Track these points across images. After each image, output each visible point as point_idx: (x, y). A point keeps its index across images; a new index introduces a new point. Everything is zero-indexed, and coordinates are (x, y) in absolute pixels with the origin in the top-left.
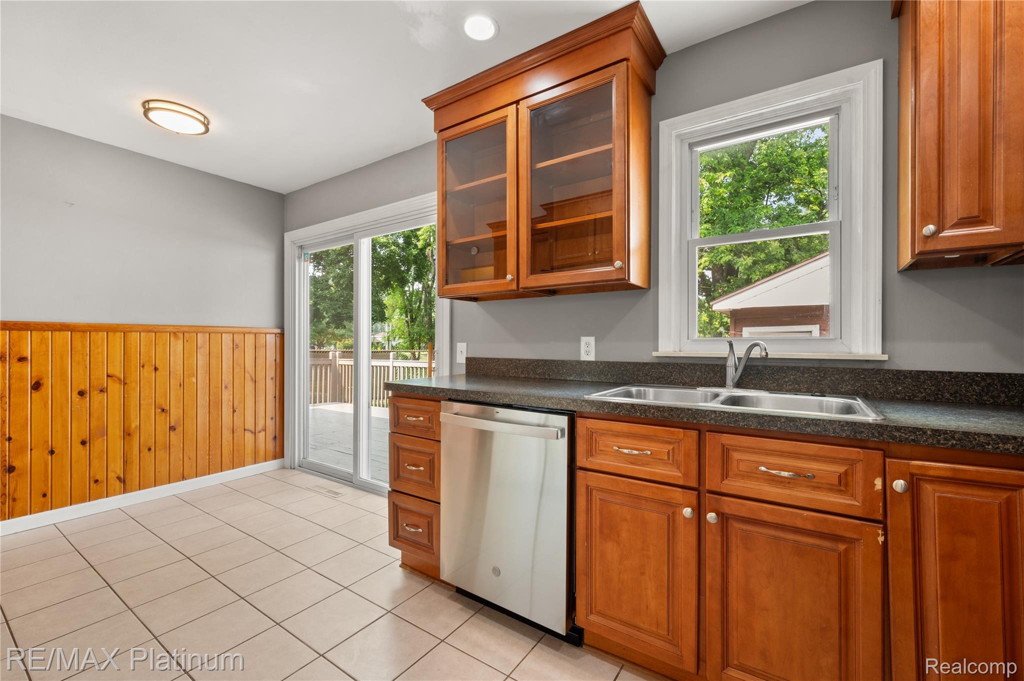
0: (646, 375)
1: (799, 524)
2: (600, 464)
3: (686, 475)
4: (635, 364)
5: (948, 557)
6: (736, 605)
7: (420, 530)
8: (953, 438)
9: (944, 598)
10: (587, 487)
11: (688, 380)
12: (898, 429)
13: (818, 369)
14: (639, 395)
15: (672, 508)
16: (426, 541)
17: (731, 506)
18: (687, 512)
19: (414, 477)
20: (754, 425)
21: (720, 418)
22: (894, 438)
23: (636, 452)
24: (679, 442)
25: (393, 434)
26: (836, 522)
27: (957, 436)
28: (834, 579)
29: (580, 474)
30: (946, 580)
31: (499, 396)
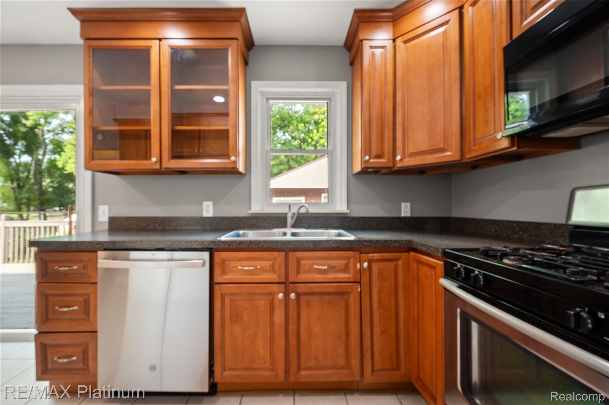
0: (245, 224)
1: (330, 290)
2: (230, 279)
3: (279, 276)
4: (238, 218)
5: (380, 292)
6: (304, 337)
7: (74, 358)
8: (382, 243)
9: (379, 308)
10: (222, 294)
11: (267, 226)
12: (365, 241)
13: (325, 217)
14: (244, 235)
15: (272, 294)
16: (81, 366)
17: (301, 288)
18: (281, 295)
19: (67, 317)
20: (312, 246)
21: (296, 244)
22: (363, 245)
23: (251, 268)
24: (275, 259)
25: (40, 284)
26: (344, 286)
27: (383, 242)
28: (343, 312)
29: (217, 287)
30: (380, 300)
31: (154, 243)
